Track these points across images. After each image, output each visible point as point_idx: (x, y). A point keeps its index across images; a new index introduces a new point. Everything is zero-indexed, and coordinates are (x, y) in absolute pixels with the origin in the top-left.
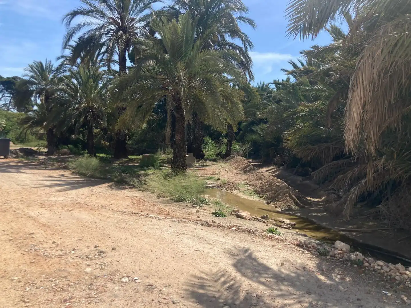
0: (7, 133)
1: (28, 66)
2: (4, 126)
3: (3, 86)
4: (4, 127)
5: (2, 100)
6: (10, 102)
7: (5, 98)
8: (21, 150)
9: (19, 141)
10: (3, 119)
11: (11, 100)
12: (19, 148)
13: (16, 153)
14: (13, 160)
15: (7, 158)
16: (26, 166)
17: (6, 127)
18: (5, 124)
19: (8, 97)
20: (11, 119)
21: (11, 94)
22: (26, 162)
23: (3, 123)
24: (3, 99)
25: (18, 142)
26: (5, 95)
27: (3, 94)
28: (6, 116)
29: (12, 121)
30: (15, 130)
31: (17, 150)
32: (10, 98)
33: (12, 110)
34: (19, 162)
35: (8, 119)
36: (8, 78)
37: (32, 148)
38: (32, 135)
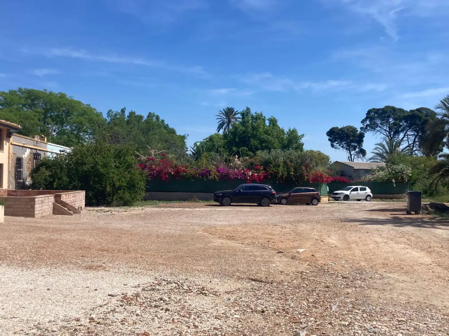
0: (413, 184)
1: (440, 103)
2: (410, 175)
3: (405, 122)
4: (410, 177)
5: (404, 141)
6: (414, 142)
7: (408, 138)
8: (432, 205)
9: (428, 194)
10: (409, 166)
11: (415, 139)
12: (429, 203)
13: (427, 209)
14: (425, 216)
15: (419, 214)
16: (441, 222)
17: (412, 176)
18: (411, 174)
19: (411, 136)
20: (418, 166)
21: (415, 131)
22: (440, 218)
23: (409, 171)
24: (405, 139)
25: (427, 196)
26: (408, 133)
27: (405, 134)
28: (411, 163)
29: (418, 169)
30: (423, 179)
31: (428, 206)
32: (414, 137)
33: (416, 152)
34: (433, 218)
35: (414, 166)
36: (411, 111)
37: (444, 203)
38: (444, 186)
